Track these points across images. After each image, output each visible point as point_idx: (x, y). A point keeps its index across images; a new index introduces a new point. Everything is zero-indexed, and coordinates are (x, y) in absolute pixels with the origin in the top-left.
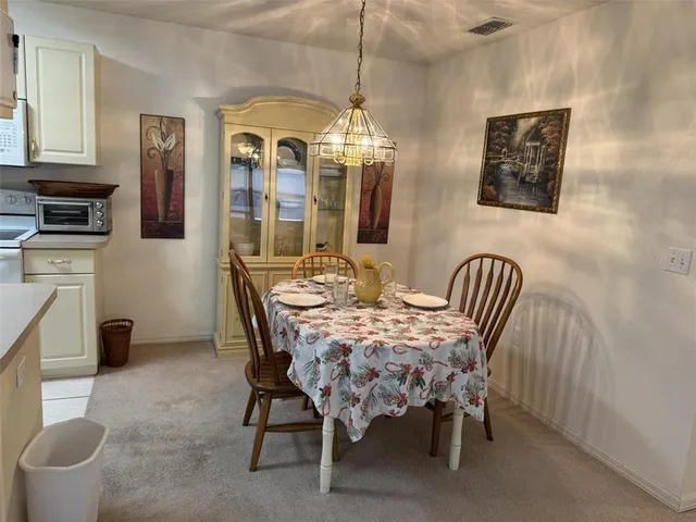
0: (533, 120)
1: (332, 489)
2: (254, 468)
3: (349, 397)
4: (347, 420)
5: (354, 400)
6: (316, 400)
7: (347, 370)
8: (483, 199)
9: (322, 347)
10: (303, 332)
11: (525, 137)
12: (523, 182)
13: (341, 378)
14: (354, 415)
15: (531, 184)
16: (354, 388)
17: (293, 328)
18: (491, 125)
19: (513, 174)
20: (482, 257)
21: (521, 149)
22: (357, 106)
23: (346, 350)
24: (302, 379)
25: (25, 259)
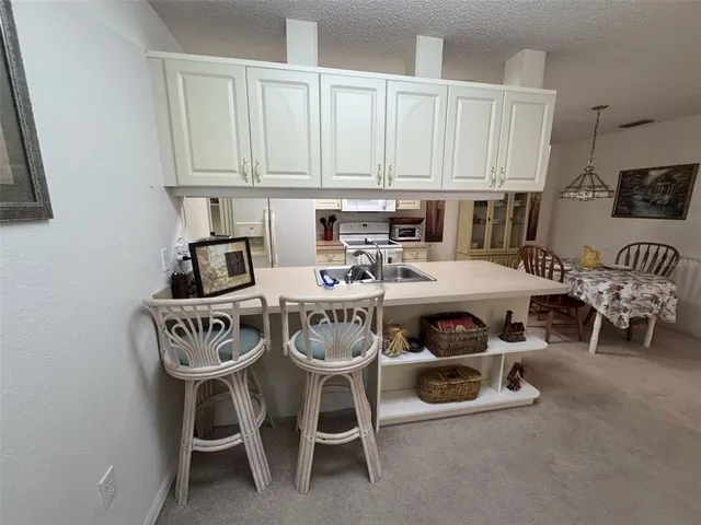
0: (664, 171)
1: (596, 352)
2: (548, 342)
3: (617, 310)
4: (614, 320)
5: (625, 310)
6: (601, 310)
7: (617, 297)
8: (617, 213)
9: (603, 287)
10: (585, 280)
11: (657, 180)
12: (654, 203)
13: (613, 300)
14: (626, 316)
15: (661, 206)
16: (625, 305)
17: (573, 279)
18: (624, 175)
19: (644, 200)
20: (639, 244)
21: (652, 188)
22: (590, 172)
23: (620, 288)
24: (593, 302)
25: (403, 253)
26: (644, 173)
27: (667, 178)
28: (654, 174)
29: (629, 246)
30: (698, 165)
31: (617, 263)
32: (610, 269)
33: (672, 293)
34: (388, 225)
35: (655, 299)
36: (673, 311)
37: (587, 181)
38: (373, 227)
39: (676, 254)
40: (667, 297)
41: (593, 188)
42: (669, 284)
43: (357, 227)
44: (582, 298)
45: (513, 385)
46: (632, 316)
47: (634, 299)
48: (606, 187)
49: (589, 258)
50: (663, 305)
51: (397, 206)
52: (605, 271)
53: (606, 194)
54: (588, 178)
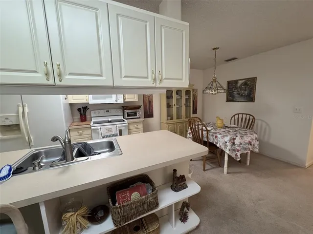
0: (244, 81)
1: (227, 173)
2: (204, 170)
3: (234, 150)
4: (234, 156)
5: (238, 151)
6: (227, 151)
7: (234, 144)
8: (228, 100)
9: (227, 139)
10: (219, 136)
11: (241, 85)
12: (242, 95)
13: (232, 146)
14: (239, 154)
15: (245, 96)
16: (238, 148)
17: (213, 135)
18: (229, 83)
19: (238, 94)
20: (238, 114)
21: (240, 88)
22: (215, 80)
23: (234, 139)
24: (223, 147)
25: (128, 126)
26: (236, 81)
27: (245, 84)
28: (240, 82)
29: (234, 115)
30: (256, 78)
31: (231, 124)
32: (228, 127)
33: (256, 139)
34: (122, 110)
35: (250, 143)
36: (258, 147)
37: (214, 85)
38: (113, 112)
39: (254, 118)
40: (255, 141)
41: (217, 88)
42: (255, 135)
43: (102, 112)
44: (218, 145)
45: (184, 218)
46: (241, 153)
47: (241, 144)
48: (222, 87)
49: (219, 123)
50: (254, 145)
51: (124, 99)
52: (227, 129)
53: (223, 91)
54: (214, 83)
